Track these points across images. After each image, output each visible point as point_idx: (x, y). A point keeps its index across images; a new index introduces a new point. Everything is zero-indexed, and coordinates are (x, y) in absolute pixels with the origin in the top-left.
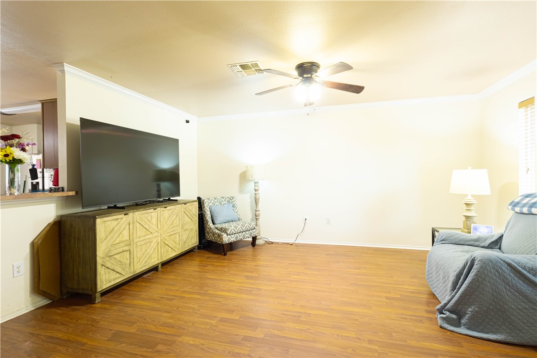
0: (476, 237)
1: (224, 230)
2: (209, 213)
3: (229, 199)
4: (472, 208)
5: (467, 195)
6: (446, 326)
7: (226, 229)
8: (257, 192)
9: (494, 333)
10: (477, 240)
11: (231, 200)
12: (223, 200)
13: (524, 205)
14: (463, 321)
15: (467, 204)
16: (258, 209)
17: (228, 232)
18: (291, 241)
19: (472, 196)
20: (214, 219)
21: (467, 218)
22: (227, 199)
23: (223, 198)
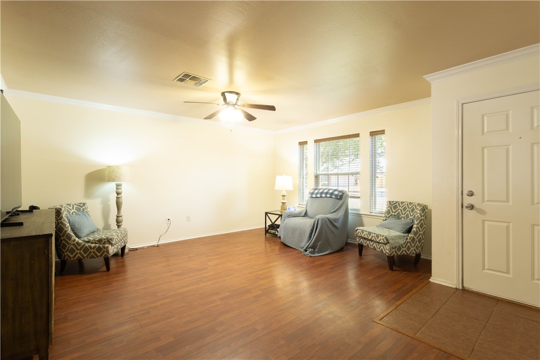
0: (298, 212)
1: (109, 241)
2: (68, 225)
3: (78, 205)
4: (285, 198)
5: (282, 191)
6: (312, 255)
7: (111, 239)
8: (119, 196)
9: (327, 251)
10: (299, 214)
11: (81, 207)
12: (71, 208)
13: (317, 194)
14: (316, 251)
15: (283, 196)
16: (121, 215)
17: (113, 243)
18: (155, 243)
19: (285, 191)
20: (76, 231)
21: (283, 203)
22: (75, 206)
23: (69, 205)
